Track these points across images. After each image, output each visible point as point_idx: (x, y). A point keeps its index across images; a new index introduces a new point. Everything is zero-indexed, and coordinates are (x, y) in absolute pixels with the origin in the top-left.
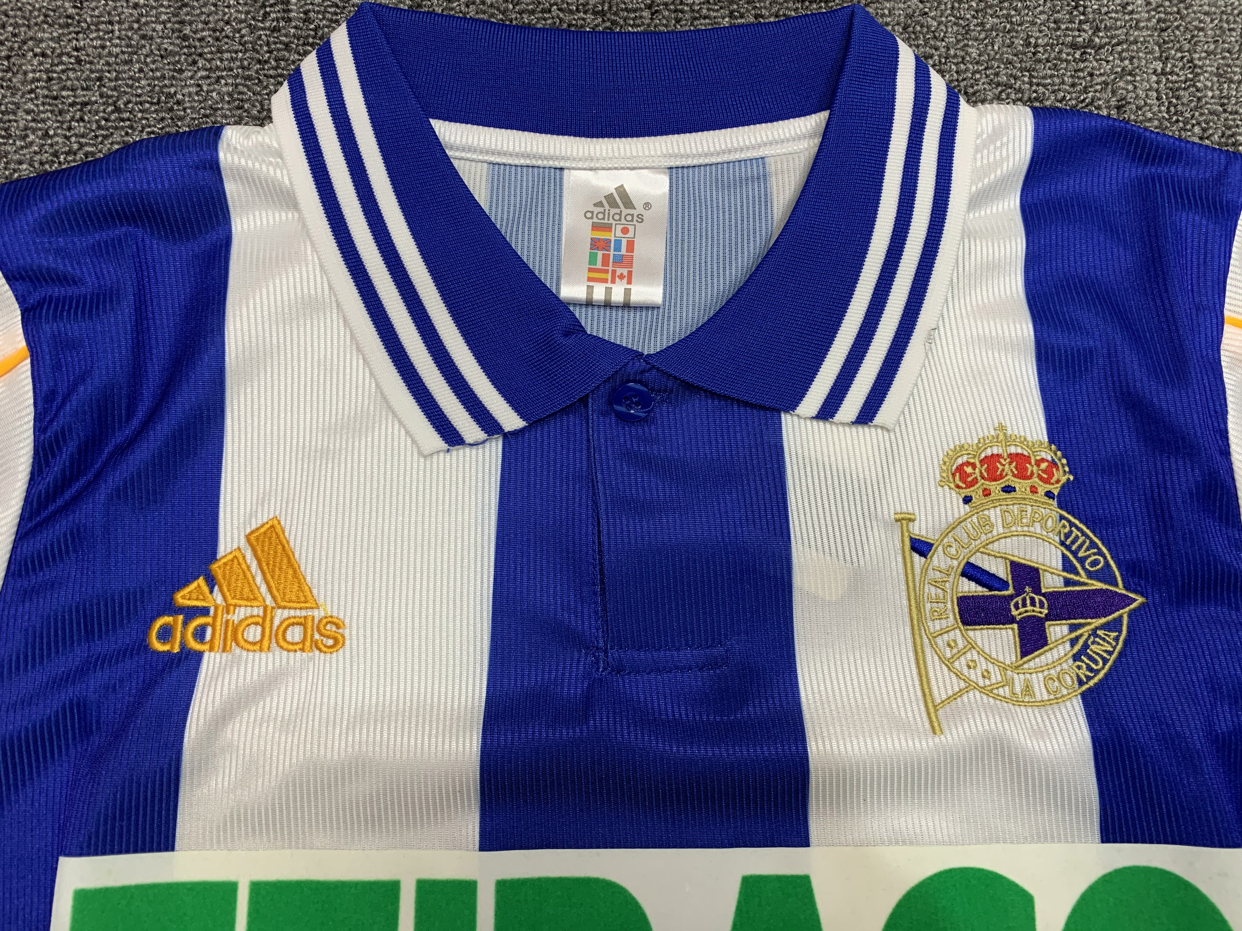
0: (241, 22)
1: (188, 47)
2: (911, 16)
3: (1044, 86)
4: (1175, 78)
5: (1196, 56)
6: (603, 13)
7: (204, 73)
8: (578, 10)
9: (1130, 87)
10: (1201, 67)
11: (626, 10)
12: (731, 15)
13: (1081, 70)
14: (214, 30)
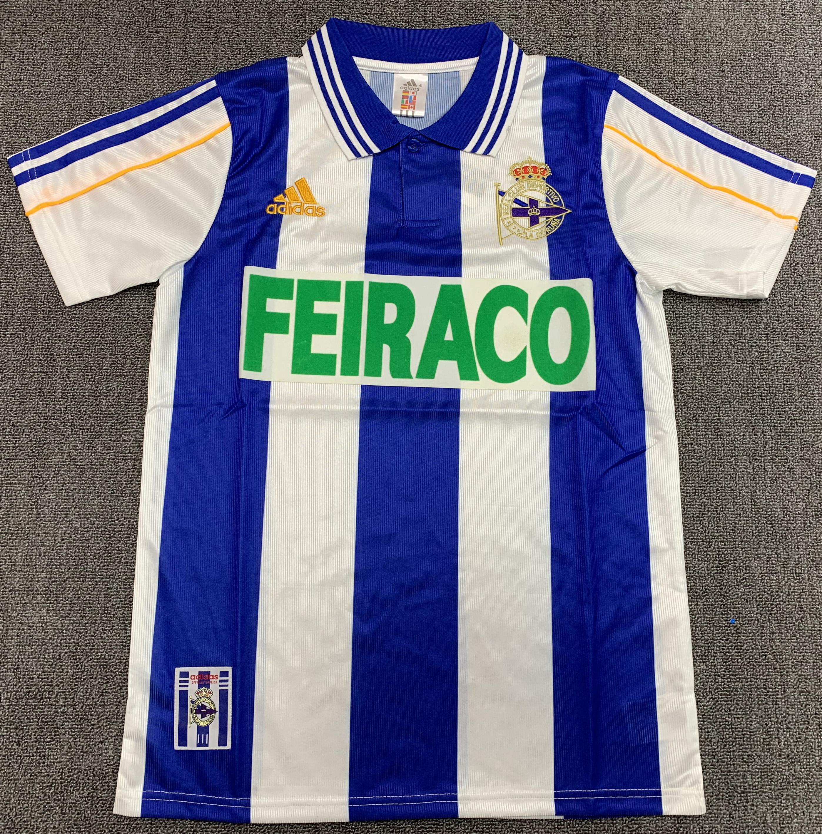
0: (290, 23)
1: (273, 31)
2: (511, 25)
3: (555, 50)
4: (600, 48)
5: (608, 41)
6: (408, 22)
7: (277, 40)
8: (400, 21)
9: (584, 51)
10: (609, 44)
11: (416, 21)
12: (451, 24)
13: (568, 45)
14: (281, 26)
